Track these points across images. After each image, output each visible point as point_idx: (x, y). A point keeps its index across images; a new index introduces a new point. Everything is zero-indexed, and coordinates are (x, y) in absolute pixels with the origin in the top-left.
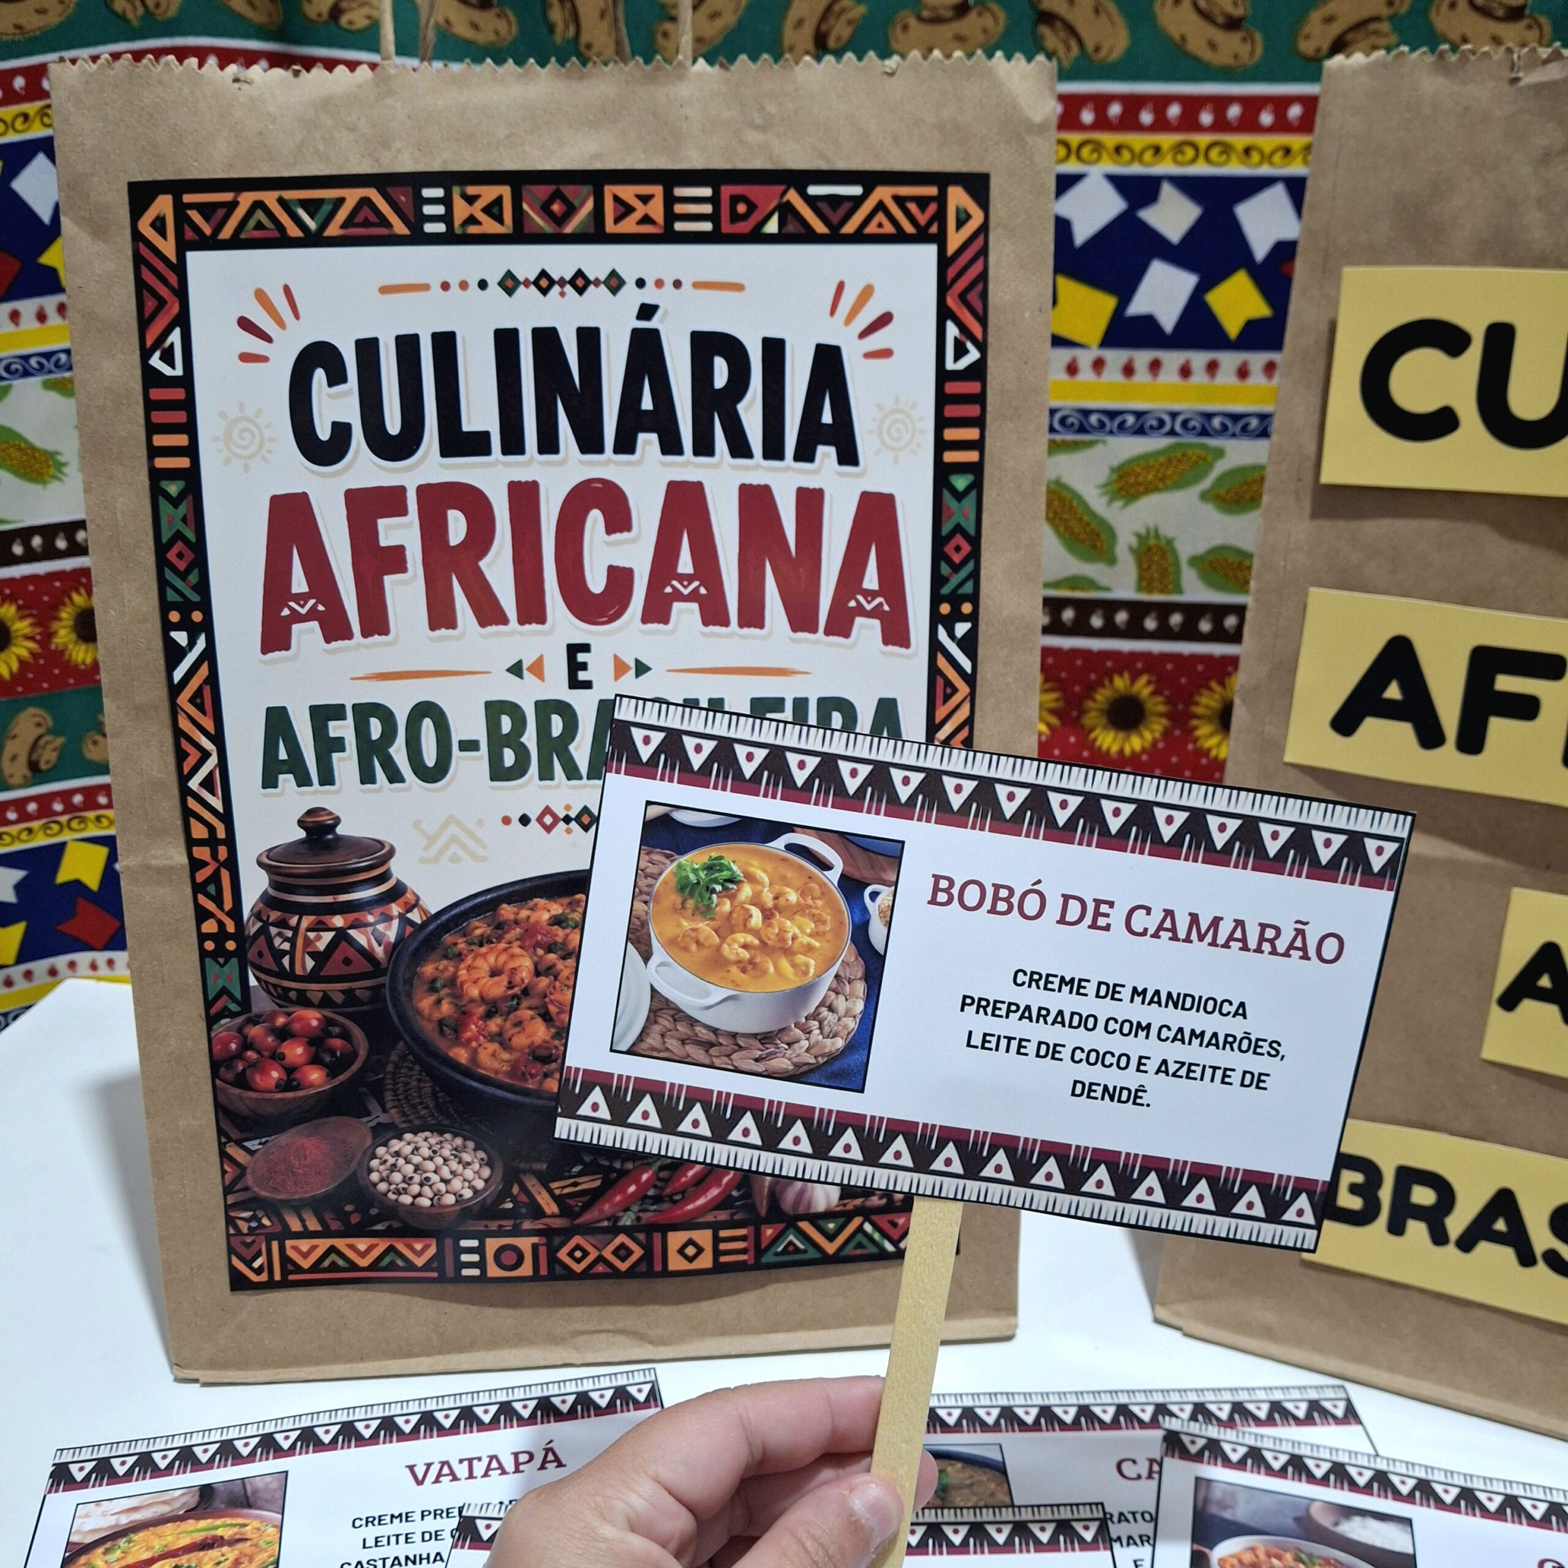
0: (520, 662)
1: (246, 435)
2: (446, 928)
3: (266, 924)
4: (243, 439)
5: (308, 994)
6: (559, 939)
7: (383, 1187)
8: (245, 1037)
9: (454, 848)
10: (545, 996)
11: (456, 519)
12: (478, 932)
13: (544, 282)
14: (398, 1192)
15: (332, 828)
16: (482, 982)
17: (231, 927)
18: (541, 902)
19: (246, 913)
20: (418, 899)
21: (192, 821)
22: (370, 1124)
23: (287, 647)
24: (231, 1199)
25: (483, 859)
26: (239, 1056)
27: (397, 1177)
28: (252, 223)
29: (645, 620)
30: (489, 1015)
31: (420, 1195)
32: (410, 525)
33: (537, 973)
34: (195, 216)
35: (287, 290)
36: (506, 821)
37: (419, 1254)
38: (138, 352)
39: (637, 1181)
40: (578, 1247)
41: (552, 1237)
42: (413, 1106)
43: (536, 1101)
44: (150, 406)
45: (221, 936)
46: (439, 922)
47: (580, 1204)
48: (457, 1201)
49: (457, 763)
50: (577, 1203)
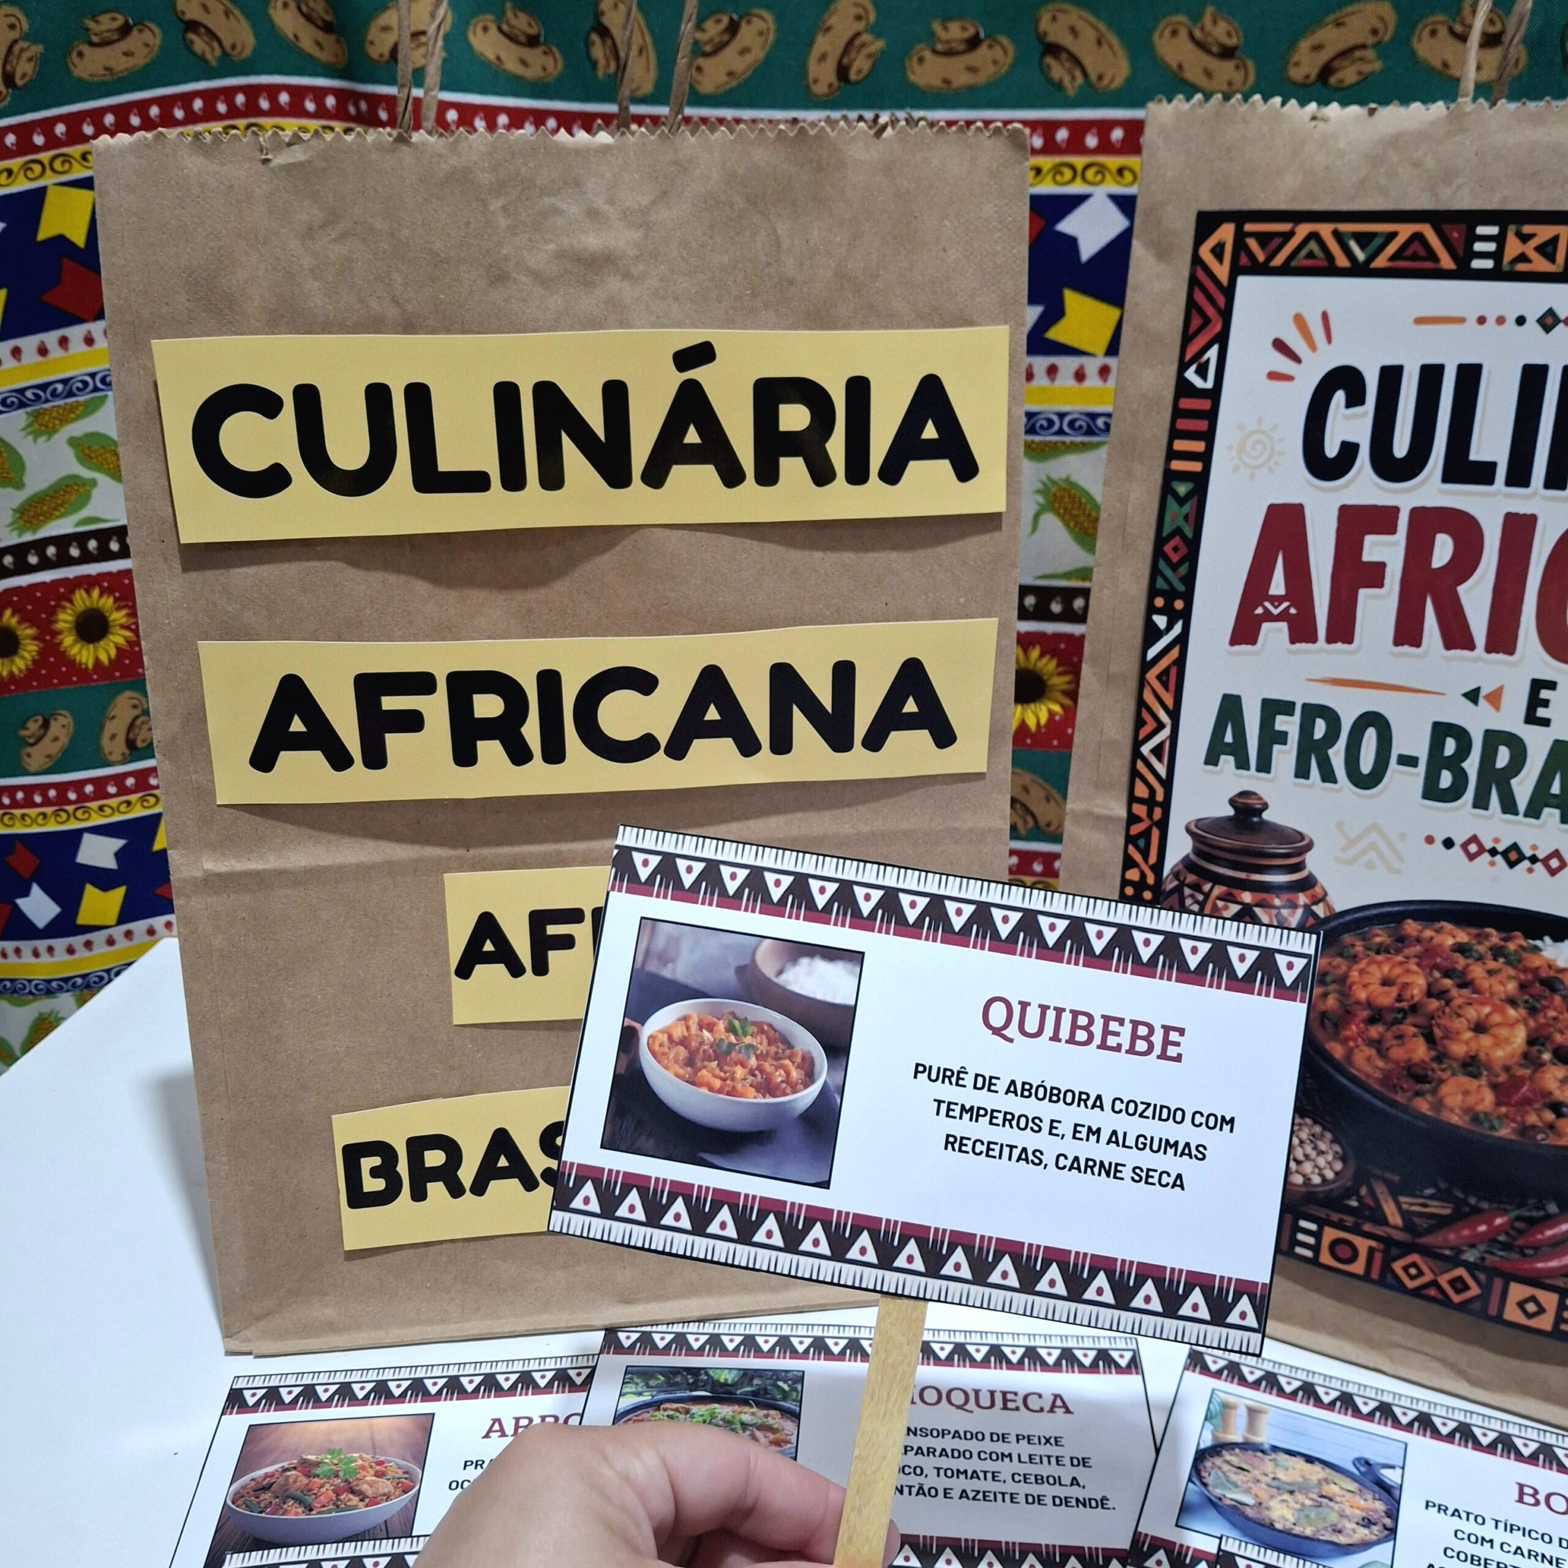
0: (1477, 690)
1: (1259, 447)
2: (1347, 928)
3: (1182, 885)
4: (1255, 450)
6: (1459, 967)
9: (1372, 856)
10: (1432, 1018)
11: (1444, 543)
12: (1378, 940)
15: (1259, 812)
16: (1372, 988)
17: (1151, 879)
18: (1448, 926)
19: (1167, 870)
20: (1326, 894)
21: (1138, 781)
23: (1253, 642)
25: (1398, 872)
28: (1304, 252)
30: (1372, 1021)
32: (1396, 544)
33: (1429, 994)
34: (1252, 243)
35: (1325, 317)
36: (1430, 840)
38: (1176, 365)
39: (1489, 1223)
40: (1414, 1265)
41: (1391, 1248)
43: (1400, 1114)
44: (1177, 413)
45: (1140, 888)
46: (1341, 921)
47: (1425, 1225)
48: (1305, 1184)
49: (1392, 775)
50: (1422, 1224)
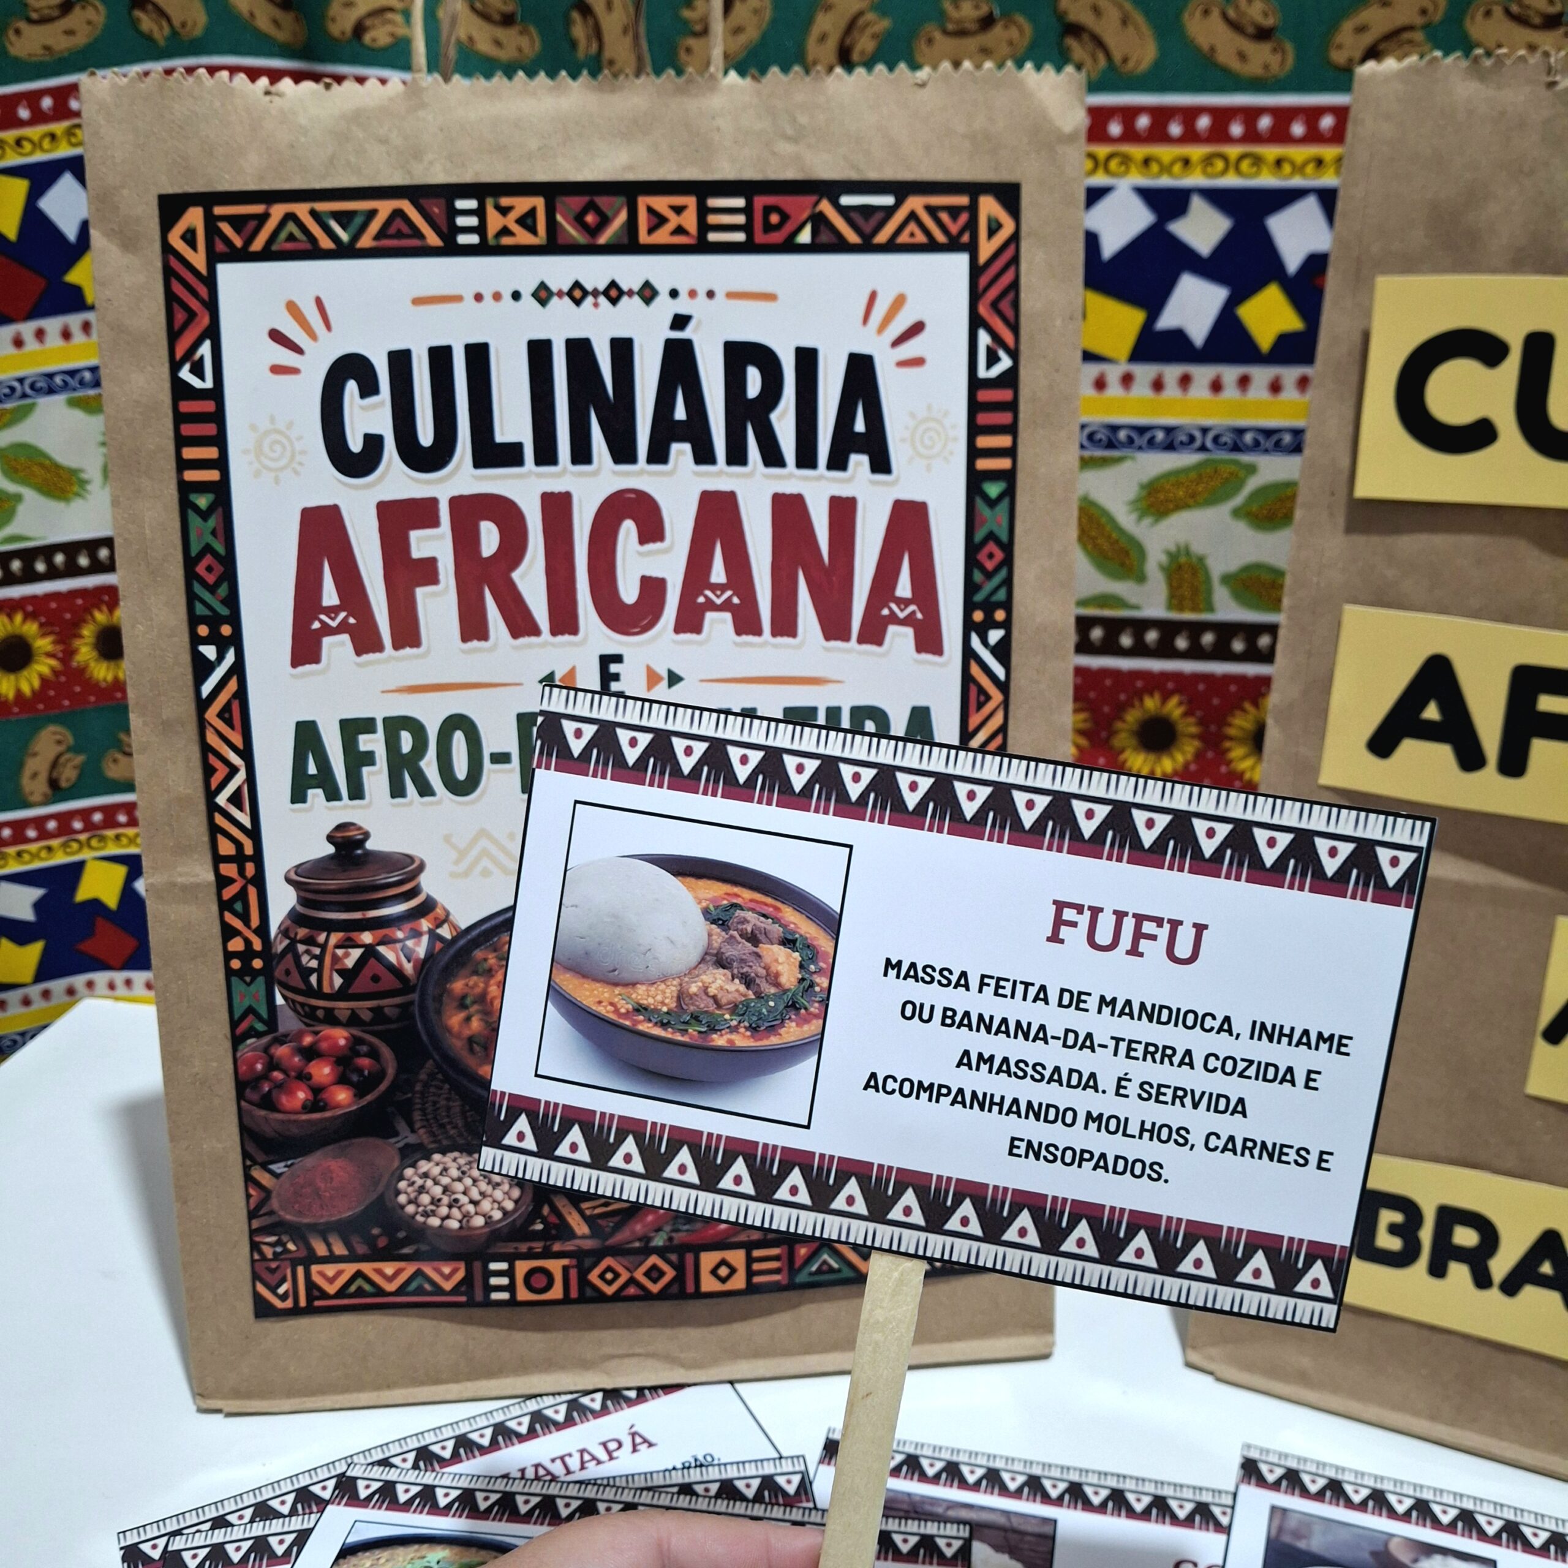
0: (552, 674)
1: (278, 448)
2: (476, 943)
3: (294, 942)
4: (274, 451)
5: (336, 1012)
7: (410, 1209)
8: (271, 1057)
9: (485, 863)
11: (489, 531)
13: (577, 293)
14: (426, 1214)
15: (361, 843)
17: (257, 945)
19: (273, 930)
20: (448, 914)
21: (220, 837)
22: (400, 1145)
23: (317, 660)
24: (256, 1224)
26: (265, 1076)
28: (283, 235)
29: (678, 629)
31: (448, 1217)
32: (441, 537)
34: (226, 228)
35: (319, 302)
37: (447, 1278)
38: (167, 365)
40: (609, 1269)
41: (584, 1260)
42: (442, 1126)
44: (180, 418)
45: (247, 955)
46: (469, 937)
47: (611, 1224)
48: (486, 1223)
49: (488, 779)
50: (608, 1224)
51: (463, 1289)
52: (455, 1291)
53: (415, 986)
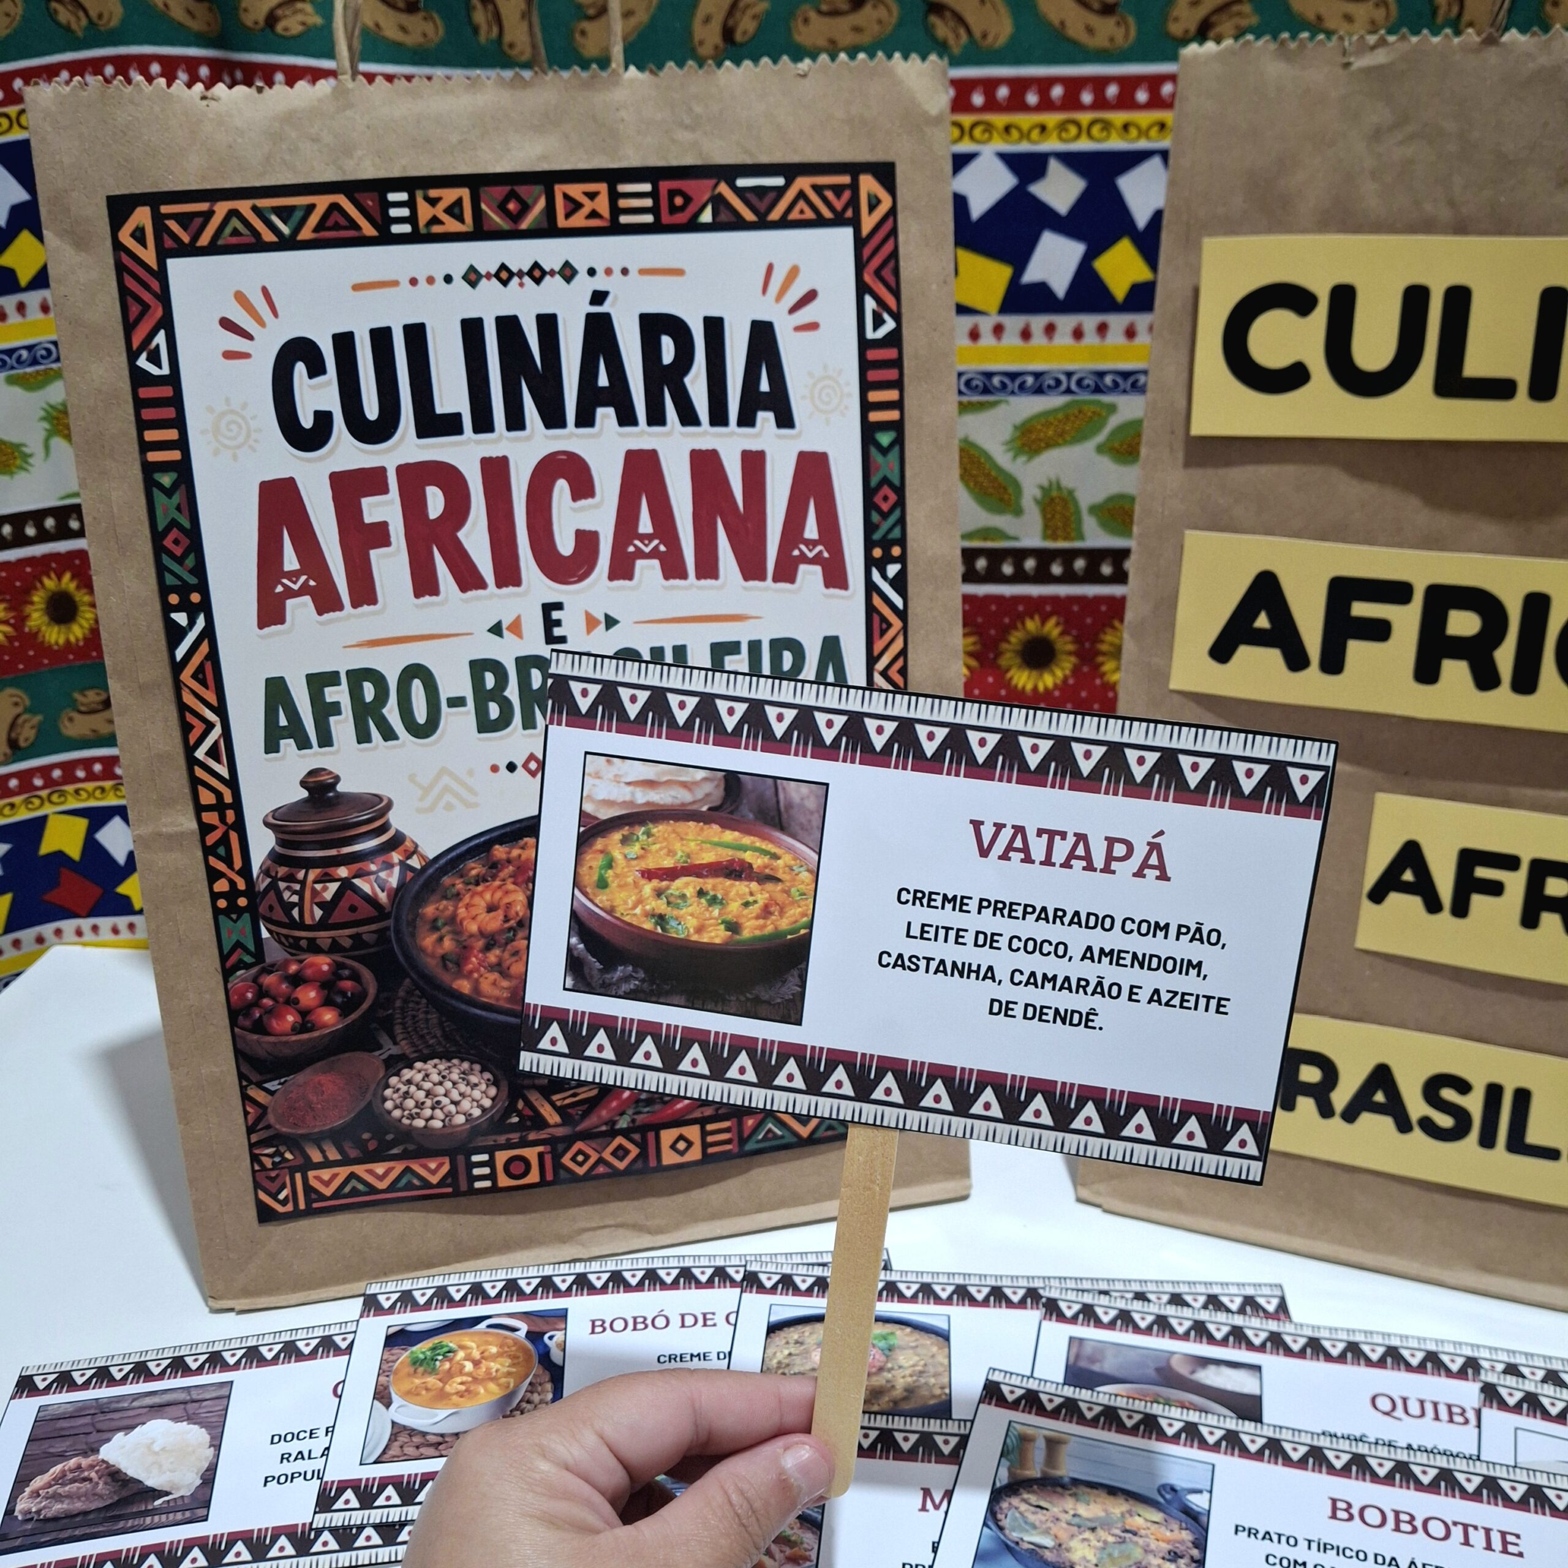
0: (500, 623)
1: (234, 427)
2: (444, 871)
3: (275, 880)
4: (230, 430)
5: (318, 942)
7: (397, 1113)
8: (260, 986)
9: (448, 798)
11: (434, 495)
12: (474, 872)
13: (504, 275)
14: (412, 1117)
15: (332, 786)
16: (480, 918)
17: (241, 885)
18: (530, 841)
19: (256, 870)
20: (417, 846)
21: (200, 788)
22: (385, 1056)
23: (282, 621)
24: (254, 1138)
25: (476, 805)
26: (255, 1003)
27: (410, 1103)
28: (228, 230)
29: (612, 577)
30: (488, 948)
31: (432, 1118)
32: (392, 502)
34: (173, 225)
35: (265, 291)
36: (495, 769)
37: (434, 1172)
38: (124, 355)
40: (580, 1152)
41: (557, 1146)
42: (422, 1037)
44: (139, 404)
45: (233, 894)
46: (437, 866)
47: (580, 1112)
48: (467, 1120)
49: (446, 721)
50: (577, 1112)
51: (449, 1181)
52: (442, 1183)
53: (390, 913)
